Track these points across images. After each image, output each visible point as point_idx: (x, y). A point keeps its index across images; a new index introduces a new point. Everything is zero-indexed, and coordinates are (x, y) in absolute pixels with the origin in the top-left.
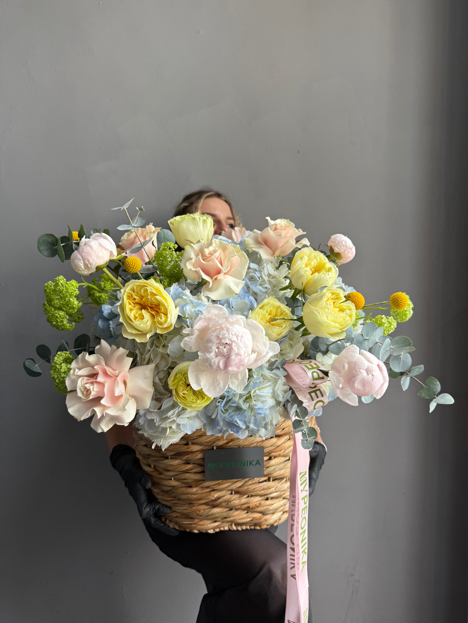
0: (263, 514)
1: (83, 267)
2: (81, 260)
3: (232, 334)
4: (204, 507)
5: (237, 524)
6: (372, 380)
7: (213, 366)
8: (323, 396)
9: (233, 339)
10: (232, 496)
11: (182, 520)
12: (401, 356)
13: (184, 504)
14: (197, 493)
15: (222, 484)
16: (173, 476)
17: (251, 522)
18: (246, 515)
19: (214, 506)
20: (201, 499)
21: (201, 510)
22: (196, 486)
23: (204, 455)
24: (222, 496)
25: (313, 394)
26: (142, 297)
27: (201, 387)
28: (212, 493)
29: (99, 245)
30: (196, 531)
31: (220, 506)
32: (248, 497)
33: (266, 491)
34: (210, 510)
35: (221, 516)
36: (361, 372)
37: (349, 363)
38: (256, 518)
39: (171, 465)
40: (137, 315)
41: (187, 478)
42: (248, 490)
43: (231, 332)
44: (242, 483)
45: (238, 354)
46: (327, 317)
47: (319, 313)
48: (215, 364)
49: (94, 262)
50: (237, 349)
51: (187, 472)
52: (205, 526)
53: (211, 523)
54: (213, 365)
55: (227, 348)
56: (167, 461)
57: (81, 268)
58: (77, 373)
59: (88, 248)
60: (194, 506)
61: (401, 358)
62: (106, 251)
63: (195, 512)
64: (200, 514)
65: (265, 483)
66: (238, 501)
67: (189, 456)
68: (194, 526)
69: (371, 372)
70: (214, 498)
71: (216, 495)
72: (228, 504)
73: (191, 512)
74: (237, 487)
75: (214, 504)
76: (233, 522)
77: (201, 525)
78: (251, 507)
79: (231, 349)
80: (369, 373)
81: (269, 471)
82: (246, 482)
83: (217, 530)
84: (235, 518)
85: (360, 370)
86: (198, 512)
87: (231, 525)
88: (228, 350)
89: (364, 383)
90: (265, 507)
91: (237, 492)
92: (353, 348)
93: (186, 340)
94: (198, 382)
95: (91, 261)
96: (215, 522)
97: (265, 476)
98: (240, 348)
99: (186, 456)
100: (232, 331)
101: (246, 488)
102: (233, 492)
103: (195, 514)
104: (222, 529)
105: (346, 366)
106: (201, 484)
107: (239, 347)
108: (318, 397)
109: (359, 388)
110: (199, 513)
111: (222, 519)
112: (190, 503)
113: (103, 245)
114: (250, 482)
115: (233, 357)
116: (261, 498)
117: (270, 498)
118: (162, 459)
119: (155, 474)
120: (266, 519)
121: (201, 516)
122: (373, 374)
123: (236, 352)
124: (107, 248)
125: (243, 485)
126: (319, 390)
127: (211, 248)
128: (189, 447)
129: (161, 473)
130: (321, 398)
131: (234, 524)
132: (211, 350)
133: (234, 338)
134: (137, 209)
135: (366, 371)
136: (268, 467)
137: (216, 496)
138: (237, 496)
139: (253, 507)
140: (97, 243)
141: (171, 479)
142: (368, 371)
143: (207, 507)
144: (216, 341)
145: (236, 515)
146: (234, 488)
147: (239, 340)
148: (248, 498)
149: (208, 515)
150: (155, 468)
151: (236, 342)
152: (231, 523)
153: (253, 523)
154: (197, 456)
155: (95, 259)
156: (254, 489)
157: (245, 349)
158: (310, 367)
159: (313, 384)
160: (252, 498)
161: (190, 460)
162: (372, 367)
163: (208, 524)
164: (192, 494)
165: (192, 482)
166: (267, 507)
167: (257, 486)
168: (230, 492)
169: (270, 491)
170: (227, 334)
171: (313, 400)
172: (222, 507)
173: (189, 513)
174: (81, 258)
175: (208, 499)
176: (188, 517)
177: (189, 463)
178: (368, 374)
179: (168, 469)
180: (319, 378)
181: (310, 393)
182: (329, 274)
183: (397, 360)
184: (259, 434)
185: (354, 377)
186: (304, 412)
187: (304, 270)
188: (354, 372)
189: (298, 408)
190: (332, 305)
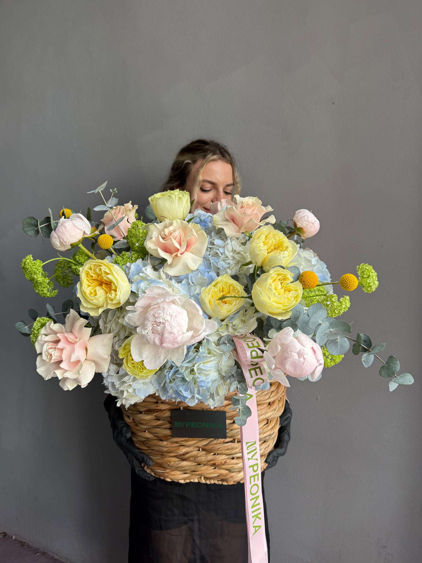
0: (230, 472)
1: (59, 245)
2: (57, 239)
3: (167, 314)
4: (174, 459)
5: (206, 478)
6: (303, 364)
7: (150, 342)
8: (262, 374)
9: (166, 319)
10: (199, 452)
11: (157, 468)
12: (338, 340)
13: (157, 455)
14: (167, 446)
15: (189, 441)
16: (146, 429)
17: (218, 477)
18: (213, 470)
19: (184, 460)
20: (171, 452)
21: (172, 462)
22: (166, 441)
23: (171, 414)
24: (190, 451)
25: (253, 372)
26: (99, 275)
27: (143, 359)
28: (181, 448)
29: (73, 225)
30: (169, 480)
31: (188, 460)
32: (215, 454)
33: (231, 451)
34: (180, 462)
35: (189, 469)
36: (291, 355)
37: (282, 345)
38: (222, 475)
39: (144, 419)
40: (92, 291)
41: (157, 432)
42: (213, 448)
43: (165, 312)
44: (207, 442)
45: (170, 333)
46: (270, 298)
47: (262, 294)
48: (151, 340)
49: (68, 241)
50: (170, 328)
51: (157, 427)
52: (175, 476)
53: (181, 474)
54: (150, 341)
55: (161, 326)
56: (140, 416)
57: (57, 245)
58: (43, 339)
59: (63, 228)
60: (166, 457)
61: (337, 342)
62: (79, 231)
63: (166, 463)
64: (171, 466)
65: (230, 444)
66: (205, 458)
67: (158, 413)
68: (166, 474)
69: (302, 355)
70: (182, 453)
71: (183, 450)
72: (195, 459)
73: (163, 463)
74: (203, 445)
75: (183, 458)
76: (202, 476)
77: (173, 475)
78: (217, 464)
79: (164, 328)
80: (300, 356)
81: (233, 433)
82: (211, 441)
83: (188, 481)
84: (202, 472)
85: (291, 353)
86: (169, 463)
87: (201, 478)
88: (162, 329)
89: (295, 365)
90: (231, 466)
91: (203, 450)
92: (288, 331)
93: (129, 316)
94: (140, 354)
95: (65, 239)
96: (185, 473)
97: (231, 437)
98: (172, 327)
99: (156, 413)
100: (167, 311)
101: (212, 446)
102: (201, 449)
103: (166, 465)
104: (192, 480)
105: (279, 348)
106: (169, 439)
107: (172, 326)
109: (290, 370)
110: (170, 464)
111: (191, 472)
112: (162, 454)
113: (76, 225)
114: (215, 442)
115: (166, 335)
116: (227, 457)
117: (236, 458)
118: (137, 413)
119: (132, 425)
120: (232, 476)
121: (171, 467)
122: (305, 357)
123: (169, 330)
124: (80, 228)
125: (208, 444)
126: (259, 368)
127: (171, 228)
128: (158, 405)
129: (137, 425)
130: (259, 376)
131: (203, 478)
132: (146, 328)
133: (168, 318)
134: (111, 190)
135: (297, 354)
136: (232, 430)
137: (183, 451)
138: (204, 452)
139: (218, 464)
140: (71, 224)
141: (145, 432)
142: (300, 354)
143: (177, 460)
144: (152, 319)
145: (203, 469)
146: (200, 446)
147: (173, 319)
148: (215, 456)
149: (178, 467)
150: (133, 420)
151: (169, 322)
152: (200, 476)
153: (220, 479)
154: (164, 414)
155: (69, 238)
156: (219, 448)
157: (178, 328)
158: (251, 345)
159: (251, 362)
160: (218, 456)
161: (159, 417)
162: (304, 350)
163: (178, 475)
164: (163, 446)
165: (162, 436)
166: (232, 465)
167: (222, 446)
168: (198, 449)
169: (234, 451)
170: (162, 313)
171: (252, 377)
172: (190, 461)
173: (161, 463)
174: (57, 237)
175: (177, 453)
176: (161, 466)
177: (159, 420)
178: (299, 357)
179: (142, 422)
180: (258, 357)
181: (250, 370)
182: (284, 254)
183: (334, 344)
184: (208, 403)
185: (286, 359)
186: (244, 388)
187: (259, 249)
188: (286, 354)
189: (239, 384)
190: (279, 285)
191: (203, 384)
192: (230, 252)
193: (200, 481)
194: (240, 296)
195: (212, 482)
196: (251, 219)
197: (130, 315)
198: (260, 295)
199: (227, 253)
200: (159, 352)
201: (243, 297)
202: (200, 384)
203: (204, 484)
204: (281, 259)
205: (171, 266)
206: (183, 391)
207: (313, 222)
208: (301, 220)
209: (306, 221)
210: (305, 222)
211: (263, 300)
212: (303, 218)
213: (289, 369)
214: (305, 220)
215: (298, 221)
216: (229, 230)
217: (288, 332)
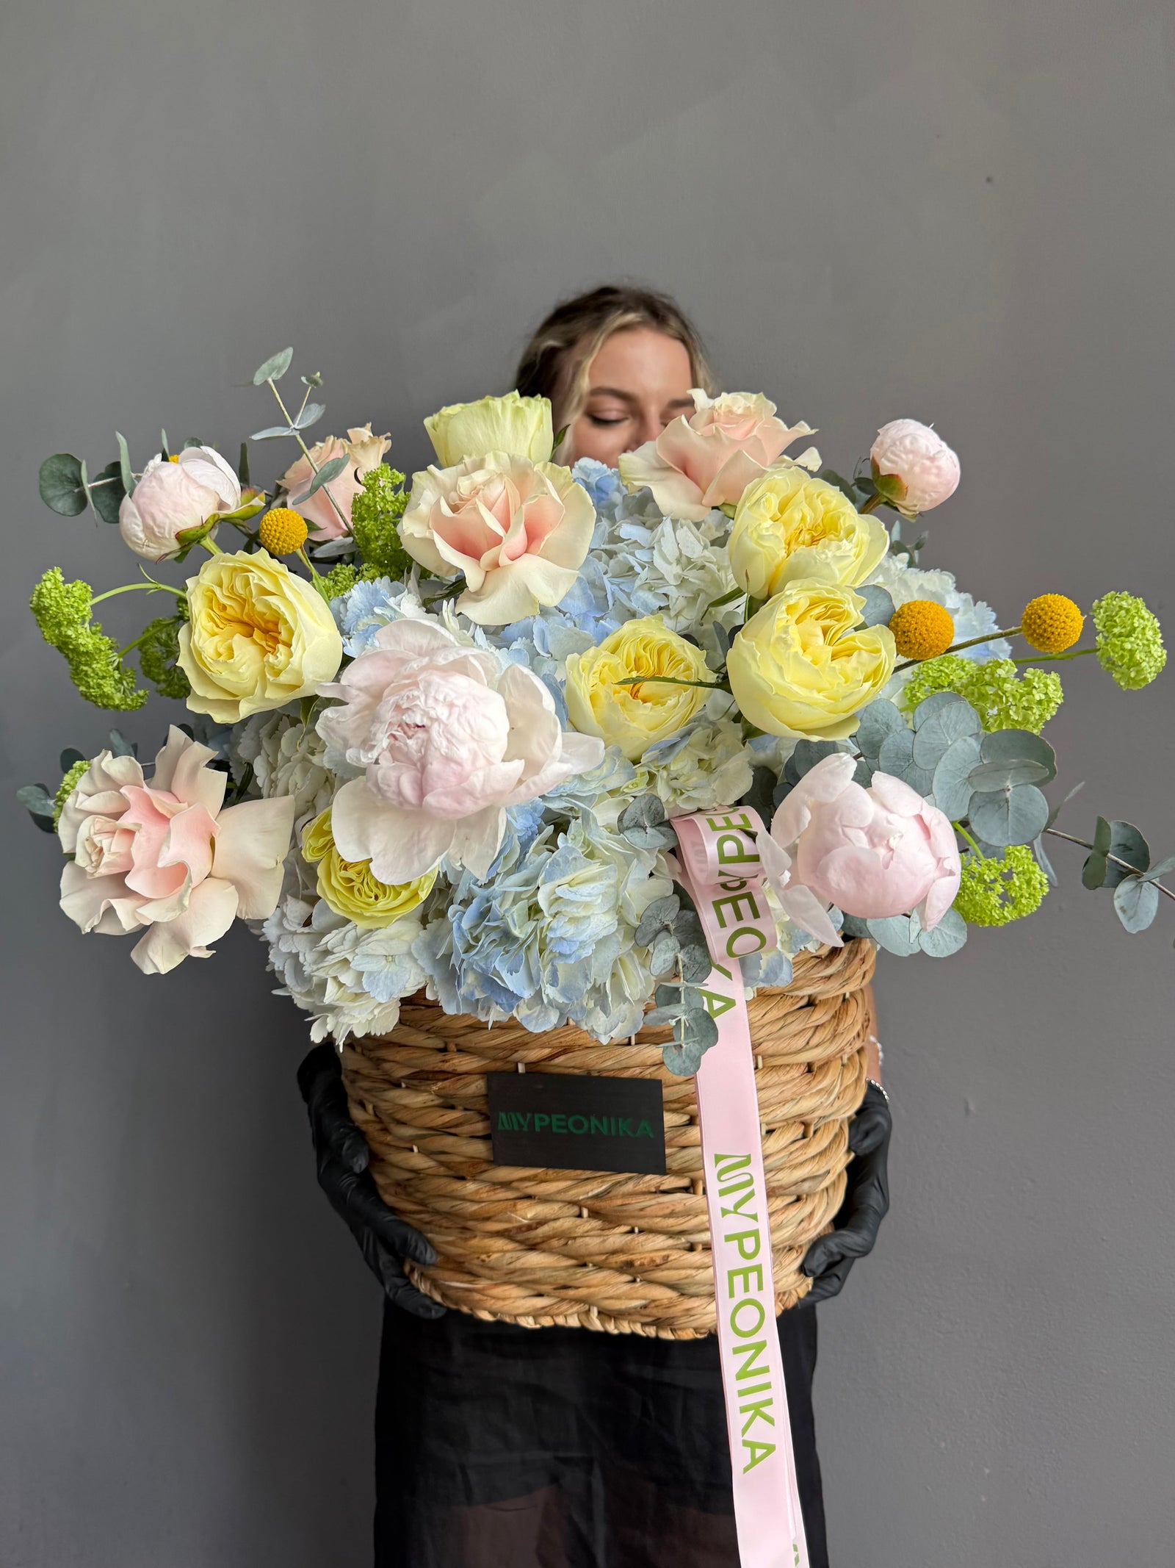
0: (682, 1295)
1: (141, 535)
2: (136, 517)
3: (436, 700)
4: (500, 1243)
5: (604, 1314)
6: (887, 866)
7: (386, 791)
8: (756, 915)
9: (432, 713)
10: (579, 1221)
11: (447, 1274)
12: (1008, 794)
13: (447, 1228)
14: (477, 1198)
15: (546, 1181)
16: (413, 1139)
17: (643, 1312)
18: (628, 1287)
19: (533, 1247)
20: (488, 1219)
21: (494, 1252)
22: (474, 1179)
23: (489, 1087)
24: (549, 1216)
25: (727, 909)
26: (243, 602)
27: (369, 854)
28: (522, 1205)
29: (182, 476)
30: (485, 1316)
31: (544, 1246)
32: (632, 1231)
33: (681, 1220)
34: (519, 1254)
35: (551, 1280)
36: (847, 836)
37: (818, 809)
38: (657, 1303)
39: (405, 1107)
40: (221, 650)
41: (446, 1150)
42: (625, 1208)
43: (433, 694)
44: (604, 1187)
45: (448, 759)
46: (780, 669)
47: (754, 656)
48: (389, 786)
49: (167, 521)
50: (445, 743)
51: (445, 1130)
52: (506, 1302)
53: (524, 1298)
54: (385, 788)
55: (419, 738)
56: (394, 1094)
57: (136, 536)
58: (81, 805)
59: (154, 483)
60: (475, 1237)
61: (1007, 801)
62: (202, 493)
63: (476, 1256)
64: (490, 1265)
65: (679, 1196)
66: (598, 1240)
67: (447, 1083)
68: (477, 1296)
69: (882, 837)
70: (526, 1222)
71: (529, 1212)
72: (567, 1244)
73: (466, 1255)
74: (590, 1194)
75: (528, 1239)
76: (594, 1305)
77: (497, 1298)
78: (637, 1263)
79: (427, 743)
80: (876, 840)
81: (687, 1158)
82: (618, 1183)
83: (547, 1322)
84: (592, 1290)
85: (847, 830)
86: (483, 1257)
87: (588, 1312)
88: (422, 746)
89: (857, 870)
90: (683, 1273)
91: (595, 1214)
92: (837, 763)
93: (327, 717)
94: (363, 842)
95: (160, 518)
96: (540, 1295)
97: (680, 1173)
98: (454, 741)
99: (440, 1084)
100: (437, 691)
101: (619, 1202)
102: (585, 1212)
103: (476, 1261)
104: (560, 1321)
105: (807, 816)
106: (485, 1171)
107: (452, 735)
108: (739, 917)
109: (843, 886)
110: (487, 1259)
111: (555, 1289)
112: (464, 1225)
113: (192, 475)
114: (629, 1187)
115: (435, 766)
116: (671, 1242)
117: (700, 1247)
118: (386, 1086)
119: (372, 1129)
120: (688, 1310)
121: (492, 1269)
122: (893, 844)
123: (443, 751)
124: (203, 484)
125: (607, 1192)
126: (749, 896)
127: (479, 477)
128: (447, 1057)
129: (386, 1130)
130: (749, 922)
131: (595, 1311)
132: (373, 743)
133: (442, 712)
134: (303, 379)
135: (866, 833)
136: (684, 1147)
137: (529, 1216)
138: (596, 1224)
139: (642, 1265)
140: (179, 472)
141: (412, 1150)
142: (876, 835)
143: (511, 1246)
144: (392, 717)
145: (595, 1282)
146: (581, 1198)
147: (455, 716)
148: (630, 1237)
149: (513, 1272)
150: (376, 1115)
151: (443, 723)
152: (587, 1307)
153: (648, 1316)
154: (467, 1085)
155: (170, 513)
156: (642, 1210)
157: (474, 745)
158: (719, 822)
159: (721, 874)
160: (642, 1238)
161: (452, 1097)
162: (889, 822)
163: (517, 1298)
164: (464, 1199)
165: (461, 1163)
166: (689, 1272)
167: (653, 1202)
168: (575, 1210)
169: (694, 1222)
170: (423, 698)
171: (723, 924)
172: (551, 1251)
173: (461, 1255)
174: (136, 511)
175: (509, 1221)
176: (459, 1266)
177: (452, 1107)
178: (873, 844)
179: (398, 1116)
180: (741, 858)
181: (717, 905)
182: (839, 548)
183: (996, 806)
184: (590, 1025)
185: (828, 850)
186: (701, 963)
187: (755, 536)
188: (828, 835)
189: (681, 949)
190: (817, 636)
191: (566, 949)
192: (670, 564)
193: (587, 1325)
194: (693, 680)
195: (626, 1328)
196: (738, 455)
197: (330, 715)
198: (751, 661)
199: (658, 562)
200: (423, 835)
201: (700, 684)
202: (557, 950)
203: (598, 1334)
204: (828, 561)
205: (478, 596)
206: (504, 974)
207: (931, 454)
208: (894, 449)
209: (907, 452)
210: (904, 456)
211: (757, 675)
212: (898, 443)
213: (839, 885)
214: (905, 448)
215: (884, 455)
216: (669, 495)
217: (838, 766)
